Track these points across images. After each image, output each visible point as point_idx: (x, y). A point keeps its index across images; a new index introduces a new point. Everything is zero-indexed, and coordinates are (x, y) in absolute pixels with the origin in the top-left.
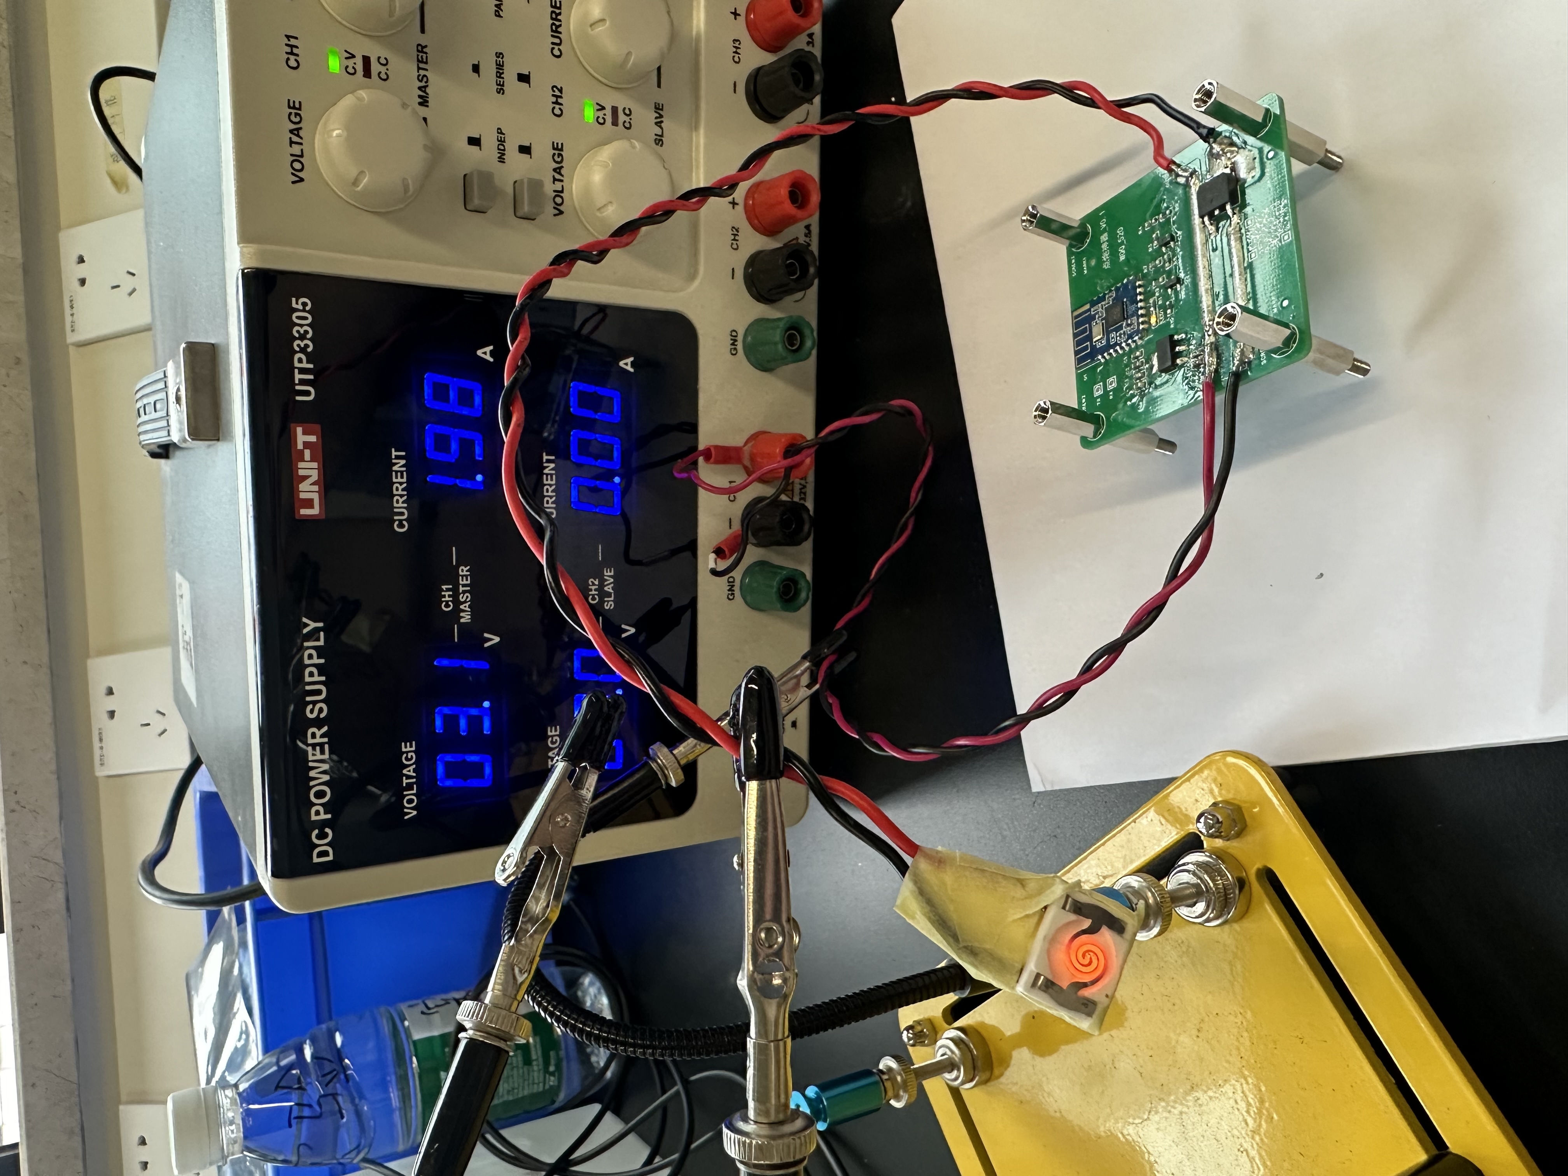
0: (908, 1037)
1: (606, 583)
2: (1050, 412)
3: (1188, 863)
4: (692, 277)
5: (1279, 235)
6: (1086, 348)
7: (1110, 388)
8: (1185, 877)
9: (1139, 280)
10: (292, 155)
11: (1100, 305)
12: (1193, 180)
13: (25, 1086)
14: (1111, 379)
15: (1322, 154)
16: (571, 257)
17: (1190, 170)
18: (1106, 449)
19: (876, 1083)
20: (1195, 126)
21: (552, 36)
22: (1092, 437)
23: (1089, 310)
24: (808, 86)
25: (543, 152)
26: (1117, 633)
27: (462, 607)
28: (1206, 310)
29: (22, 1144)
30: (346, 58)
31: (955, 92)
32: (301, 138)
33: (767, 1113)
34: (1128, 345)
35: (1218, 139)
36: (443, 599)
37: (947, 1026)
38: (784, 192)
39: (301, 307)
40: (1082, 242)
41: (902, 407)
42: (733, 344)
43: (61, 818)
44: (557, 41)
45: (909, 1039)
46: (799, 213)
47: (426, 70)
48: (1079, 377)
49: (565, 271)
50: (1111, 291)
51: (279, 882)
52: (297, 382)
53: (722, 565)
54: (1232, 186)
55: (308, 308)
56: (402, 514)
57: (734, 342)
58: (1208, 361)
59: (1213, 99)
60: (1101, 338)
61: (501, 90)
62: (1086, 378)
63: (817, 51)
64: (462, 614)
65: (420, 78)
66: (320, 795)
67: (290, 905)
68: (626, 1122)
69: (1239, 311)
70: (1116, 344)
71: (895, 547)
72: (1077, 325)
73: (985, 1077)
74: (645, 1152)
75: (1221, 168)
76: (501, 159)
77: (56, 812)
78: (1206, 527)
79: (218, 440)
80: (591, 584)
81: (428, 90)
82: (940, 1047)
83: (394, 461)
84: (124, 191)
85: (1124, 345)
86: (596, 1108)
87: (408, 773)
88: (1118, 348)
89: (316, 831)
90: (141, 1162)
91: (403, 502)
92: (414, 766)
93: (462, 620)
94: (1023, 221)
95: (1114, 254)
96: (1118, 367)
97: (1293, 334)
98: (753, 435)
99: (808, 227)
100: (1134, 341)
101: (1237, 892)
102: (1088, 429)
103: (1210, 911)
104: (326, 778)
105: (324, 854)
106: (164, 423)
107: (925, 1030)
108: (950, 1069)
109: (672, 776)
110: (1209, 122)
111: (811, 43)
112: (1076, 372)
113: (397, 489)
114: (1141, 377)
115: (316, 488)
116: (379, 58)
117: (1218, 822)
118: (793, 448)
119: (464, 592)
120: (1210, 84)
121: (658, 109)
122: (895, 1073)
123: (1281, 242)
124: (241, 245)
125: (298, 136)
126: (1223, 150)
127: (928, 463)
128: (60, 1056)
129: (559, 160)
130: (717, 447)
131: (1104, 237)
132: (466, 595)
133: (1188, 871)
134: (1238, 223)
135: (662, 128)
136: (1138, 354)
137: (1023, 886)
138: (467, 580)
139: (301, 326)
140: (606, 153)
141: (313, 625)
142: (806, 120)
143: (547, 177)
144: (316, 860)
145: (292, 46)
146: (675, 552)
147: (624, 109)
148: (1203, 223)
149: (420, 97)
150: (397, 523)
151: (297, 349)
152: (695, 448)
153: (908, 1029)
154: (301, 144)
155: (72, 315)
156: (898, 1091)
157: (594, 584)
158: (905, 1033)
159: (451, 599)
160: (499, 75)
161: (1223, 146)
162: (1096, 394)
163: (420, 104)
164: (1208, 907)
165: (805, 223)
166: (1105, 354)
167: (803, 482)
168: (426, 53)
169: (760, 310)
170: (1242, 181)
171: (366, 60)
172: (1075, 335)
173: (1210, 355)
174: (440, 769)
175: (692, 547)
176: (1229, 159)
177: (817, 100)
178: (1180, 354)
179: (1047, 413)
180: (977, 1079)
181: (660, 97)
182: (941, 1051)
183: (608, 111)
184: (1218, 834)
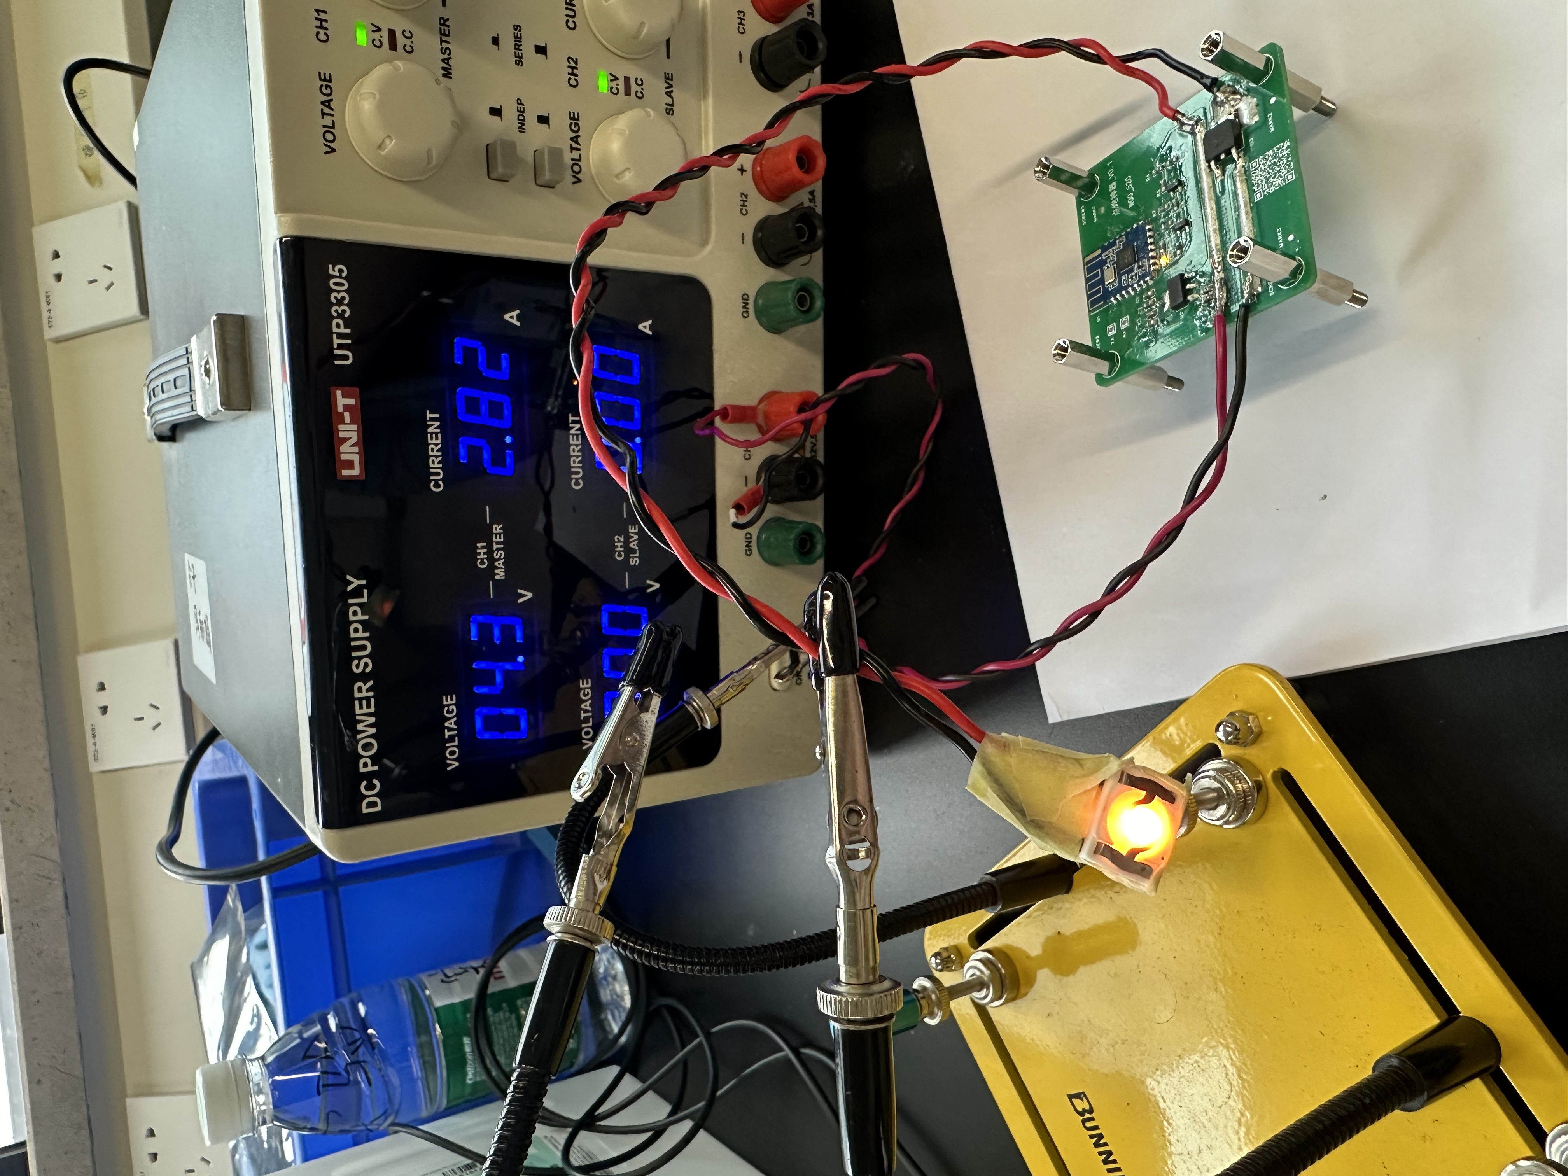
0: (936, 963)
1: (631, 540)
2: (1069, 350)
3: (1208, 771)
4: (704, 243)
5: (1283, 175)
6: (1098, 291)
7: (1123, 327)
8: (1206, 783)
9: (1149, 225)
10: (324, 126)
11: (1111, 250)
12: (1199, 127)
13: (30, 1082)
14: (1124, 319)
15: (1318, 101)
16: (624, 208)
17: (1195, 119)
18: (1119, 386)
19: (914, 1000)
20: (1199, 77)
21: (567, 9)
22: (1107, 374)
23: (1100, 255)
24: (811, 52)
25: (559, 121)
26: (1138, 556)
27: (496, 564)
28: (1214, 248)
29: (29, 1141)
30: (373, 31)
31: (966, 52)
32: (332, 109)
33: (858, 976)
34: (1140, 286)
35: (1221, 89)
36: (478, 557)
37: (972, 950)
38: (792, 157)
39: (337, 274)
40: (1091, 192)
41: (915, 360)
42: (744, 307)
43: (57, 814)
44: (572, 13)
45: (937, 965)
46: (806, 178)
47: (449, 43)
48: (1092, 319)
49: (618, 219)
50: (1121, 236)
51: (332, 833)
52: (335, 346)
53: (743, 520)
54: (1237, 132)
55: (344, 275)
56: (438, 474)
57: (746, 306)
58: (1219, 296)
59: (1219, 49)
60: (1114, 281)
61: (519, 61)
62: (1099, 320)
63: (817, 19)
64: (497, 571)
65: (443, 51)
66: (366, 747)
67: (342, 855)
68: (643, 1081)
69: (1251, 243)
70: (1128, 286)
71: (907, 498)
72: (1088, 270)
73: (1012, 995)
74: (667, 1108)
75: (1225, 115)
76: (521, 129)
77: (51, 808)
78: (1220, 452)
79: (250, 410)
80: (616, 540)
81: (451, 62)
82: (969, 969)
83: (429, 423)
84: (97, 184)
85: (1136, 286)
86: (614, 1070)
87: (450, 726)
88: (1130, 289)
89: (364, 783)
90: (150, 1154)
91: (438, 463)
92: (455, 719)
93: (497, 577)
94: (1036, 172)
95: (1123, 202)
96: (1130, 307)
97: (1299, 265)
98: (765, 396)
99: (812, 193)
100: (1145, 282)
101: (1256, 794)
102: (1103, 367)
103: (1230, 813)
104: (373, 731)
105: (372, 804)
106: (188, 399)
107: (952, 956)
108: (979, 988)
109: (707, 717)
110: (1214, 71)
111: (811, 13)
112: (1089, 314)
113: (433, 450)
114: (1154, 315)
115: (356, 449)
116: (404, 31)
117: (1236, 729)
118: (806, 404)
119: (498, 549)
120: (1217, 34)
121: (668, 79)
122: (929, 992)
123: (1285, 181)
124: (279, 215)
125: (329, 107)
126: (1227, 98)
127: (937, 418)
128: (64, 1052)
129: (576, 129)
130: (733, 407)
131: (1113, 186)
132: (500, 552)
133: (1209, 777)
134: (1243, 166)
135: (672, 98)
136: (1150, 293)
137: (1081, 765)
138: (500, 538)
139: (339, 292)
140: (623, 122)
141: (357, 582)
142: (809, 87)
143: (565, 144)
144: (365, 811)
145: (322, 20)
146: (693, 511)
147: (636, 79)
148: (1210, 167)
149: (443, 69)
150: (433, 483)
151: (335, 315)
152: (710, 409)
153: (936, 955)
154: (332, 115)
155: (49, 311)
156: (933, 1009)
157: (619, 541)
158: (933, 959)
159: (486, 556)
160: (518, 47)
161: (1227, 95)
162: (1110, 334)
163: (444, 75)
164: (1229, 809)
165: (810, 188)
166: (1118, 296)
167: (813, 440)
168: (448, 26)
169: (769, 274)
170: (1246, 127)
171: (392, 33)
172: (1087, 280)
173: (1220, 289)
174: (479, 724)
175: (710, 505)
176: (1233, 106)
177: (818, 70)
178: (1190, 291)
179: (1067, 352)
180: (1005, 996)
181: (670, 67)
182: (971, 972)
183: (621, 82)
184: (1236, 741)
